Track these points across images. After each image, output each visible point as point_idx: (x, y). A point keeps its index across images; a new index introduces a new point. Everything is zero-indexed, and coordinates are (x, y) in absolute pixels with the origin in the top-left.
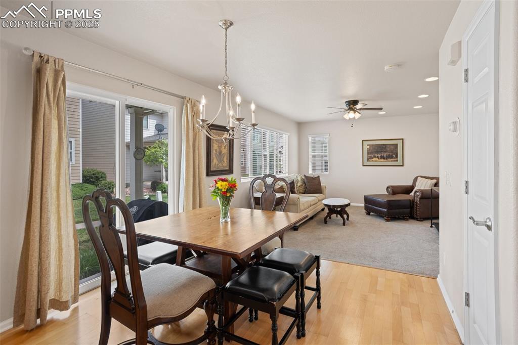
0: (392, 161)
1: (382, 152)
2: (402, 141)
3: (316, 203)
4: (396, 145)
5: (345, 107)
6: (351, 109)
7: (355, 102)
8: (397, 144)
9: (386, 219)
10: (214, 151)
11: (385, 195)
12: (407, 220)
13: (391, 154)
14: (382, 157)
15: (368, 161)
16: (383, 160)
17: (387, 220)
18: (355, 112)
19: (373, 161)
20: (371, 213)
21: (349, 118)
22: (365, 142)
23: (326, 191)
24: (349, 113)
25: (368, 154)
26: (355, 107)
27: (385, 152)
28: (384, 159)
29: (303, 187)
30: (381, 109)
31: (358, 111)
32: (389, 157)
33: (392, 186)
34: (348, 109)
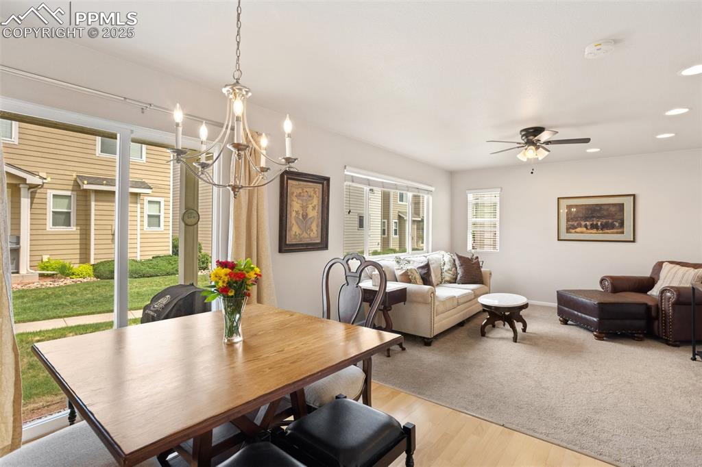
0: (612, 233)
1: (594, 217)
2: (632, 197)
3: (470, 300)
4: (621, 206)
5: (519, 139)
6: (530, 143)
7: (538, 130)
8: (623, 204)
9: (595, 336)
10: (294, 214)
11: (596, 291)
12: (640, 339)
13: (610, 221)
14: (594, 227)
15: (567, 232)
16: (595, 231)
17: (599, 338)
18: (537, 148)
19: (576, 232)
20: (569, 322)
21: (528, 159)
22: (561, 201)
23: (493, 281)
24: (526, 149)
25: (568, 221)
26: (536, 138)
27: (599, 218)
28: (597, 229)
29: (451, 272)
30: (587, 141)
31: (544, 145)
32: (605, 227)
33: (611, 278)
34: (526, 143)
